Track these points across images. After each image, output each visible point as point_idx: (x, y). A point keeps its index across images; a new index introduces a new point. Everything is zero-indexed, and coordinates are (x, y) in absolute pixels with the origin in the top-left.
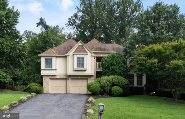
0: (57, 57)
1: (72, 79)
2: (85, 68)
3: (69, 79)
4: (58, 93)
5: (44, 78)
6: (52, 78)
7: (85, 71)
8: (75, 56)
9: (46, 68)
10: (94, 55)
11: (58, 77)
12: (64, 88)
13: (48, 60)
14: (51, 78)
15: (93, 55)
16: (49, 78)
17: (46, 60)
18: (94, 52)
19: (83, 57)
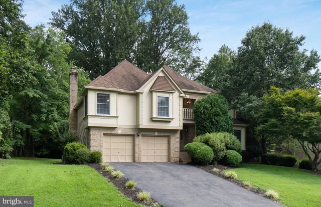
0: (119, 93)
1: (143, 136)
2: (171, 117)
3: (138, 136)
4: (117, 161)
5: (92, 132)
6: (109, 132)
7: (169, 122)
8: (154, 94)
9: (98, 112)
10: (183, 95)
11: (120, 132)
12: (129, 152)
13: (101, 97)
14: (105, 132)
15: (181, 95)
16: (102, 132)
17: (98, 97)
18: (183, 90)
19: (168, 98)
